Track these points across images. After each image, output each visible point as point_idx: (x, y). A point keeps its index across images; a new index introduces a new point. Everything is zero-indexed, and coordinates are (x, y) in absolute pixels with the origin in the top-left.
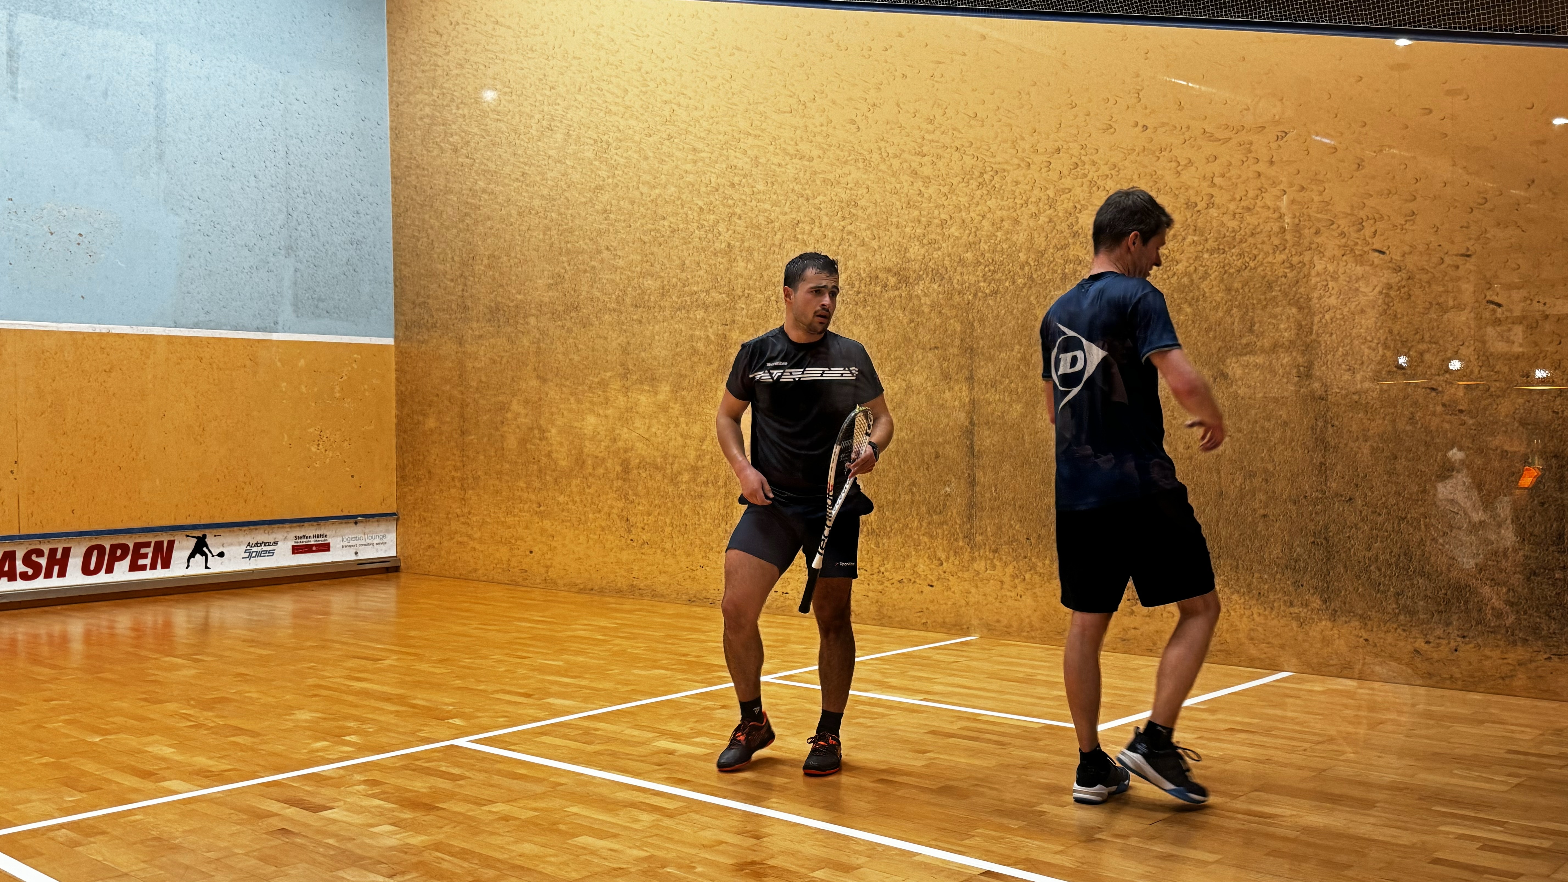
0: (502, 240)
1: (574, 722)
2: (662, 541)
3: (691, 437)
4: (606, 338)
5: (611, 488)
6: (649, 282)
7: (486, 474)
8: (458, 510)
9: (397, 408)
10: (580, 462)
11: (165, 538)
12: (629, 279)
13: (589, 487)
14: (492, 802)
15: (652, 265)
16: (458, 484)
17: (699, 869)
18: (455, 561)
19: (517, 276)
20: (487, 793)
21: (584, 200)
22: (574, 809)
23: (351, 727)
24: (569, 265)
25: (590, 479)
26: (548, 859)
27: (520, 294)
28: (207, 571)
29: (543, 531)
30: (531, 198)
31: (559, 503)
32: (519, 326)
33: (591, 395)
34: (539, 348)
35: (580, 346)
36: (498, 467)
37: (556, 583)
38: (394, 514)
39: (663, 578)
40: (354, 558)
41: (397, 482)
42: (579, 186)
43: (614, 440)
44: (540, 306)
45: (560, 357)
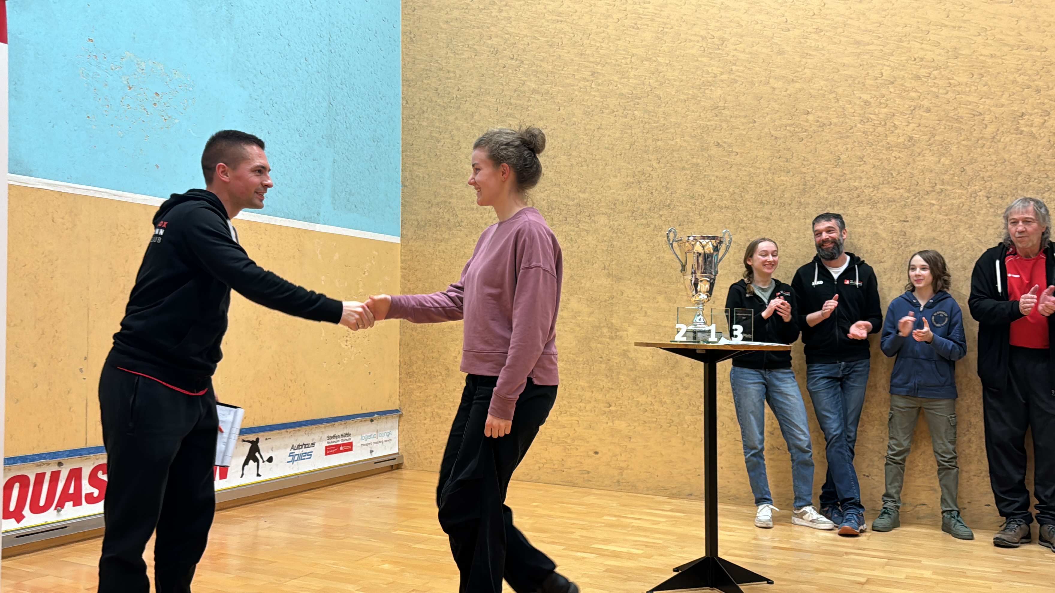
6: (784, 179)
12: (751, 175)
24: (659, 163)
28: (259, 479)
31: (638, 404)
38: (397, 411)
40: (369, 457)
41: (400, 379)
44: (615, 204)
45: (643, 255)
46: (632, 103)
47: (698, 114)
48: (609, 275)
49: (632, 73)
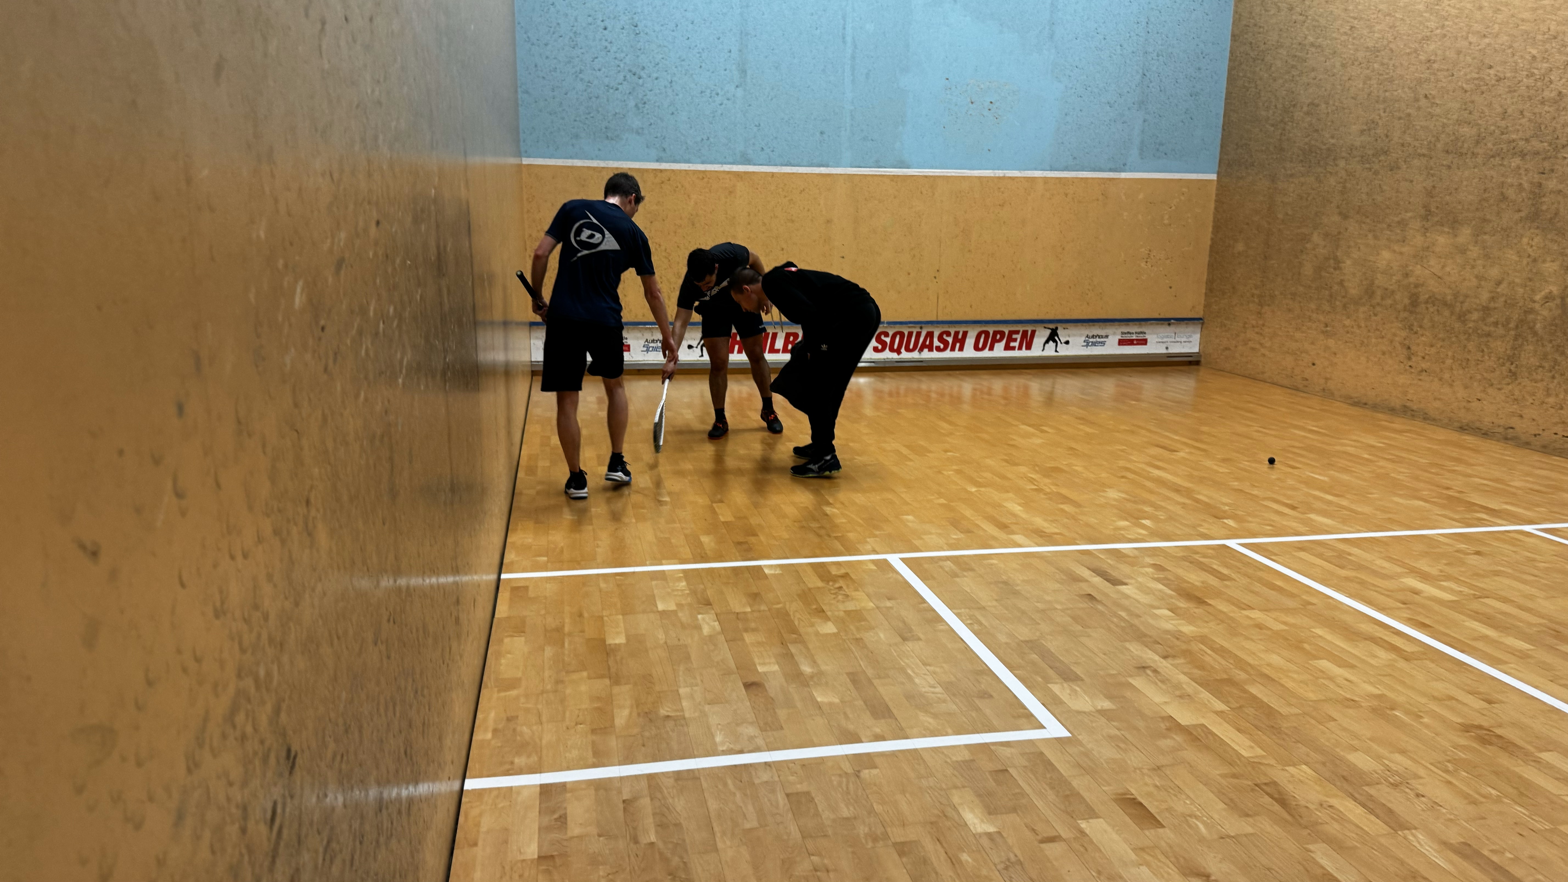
0: (1323, 89)
1: (1330, 543)
2: (1441, 370)
3: (1486, 279)
4: (1412, 181)
5: (1397, 318)
6: (1465, 130)
7: (1281, 294)
8: (1254, 322)
9: (1213, 233)
10: (1370, 292)
11: (1029, 329)
12: (1444, 126)
13: (1375, 315)
14: (1251, 608)
15: (1470, 113)
16: (1256, 300)
17: (1426, 720)
18: (1247, 362)
19: (1332, 122)
20: (1247, 598)
21: (1408, 51)
22: (1319, 631)
23: (1146, 512)
24: (1384, 112)
25: (1378, 309)
26: (1290, 674)
27: (1332, 137)
28: (1056, 354)
29: (1327, 348)
30: (1357, 50)
31: (1344, 326)
32: (1329, 169)
33: (1388, 233)
34: (1344, 187)
35: (1385, 188)
36: (1293, 289)
37: (1332, 394)
38: (1201, 319)
39: (1437, 404)
40: (1164, 351)
41: (1206, 294)
42: (1405, 37)
43: (1407, 275)
44: (1351, 150)
45: (1364, 197)
46: (1373, 56)
47: (1415, 67)
48: (1340, 213)
49: (1378, 27)
